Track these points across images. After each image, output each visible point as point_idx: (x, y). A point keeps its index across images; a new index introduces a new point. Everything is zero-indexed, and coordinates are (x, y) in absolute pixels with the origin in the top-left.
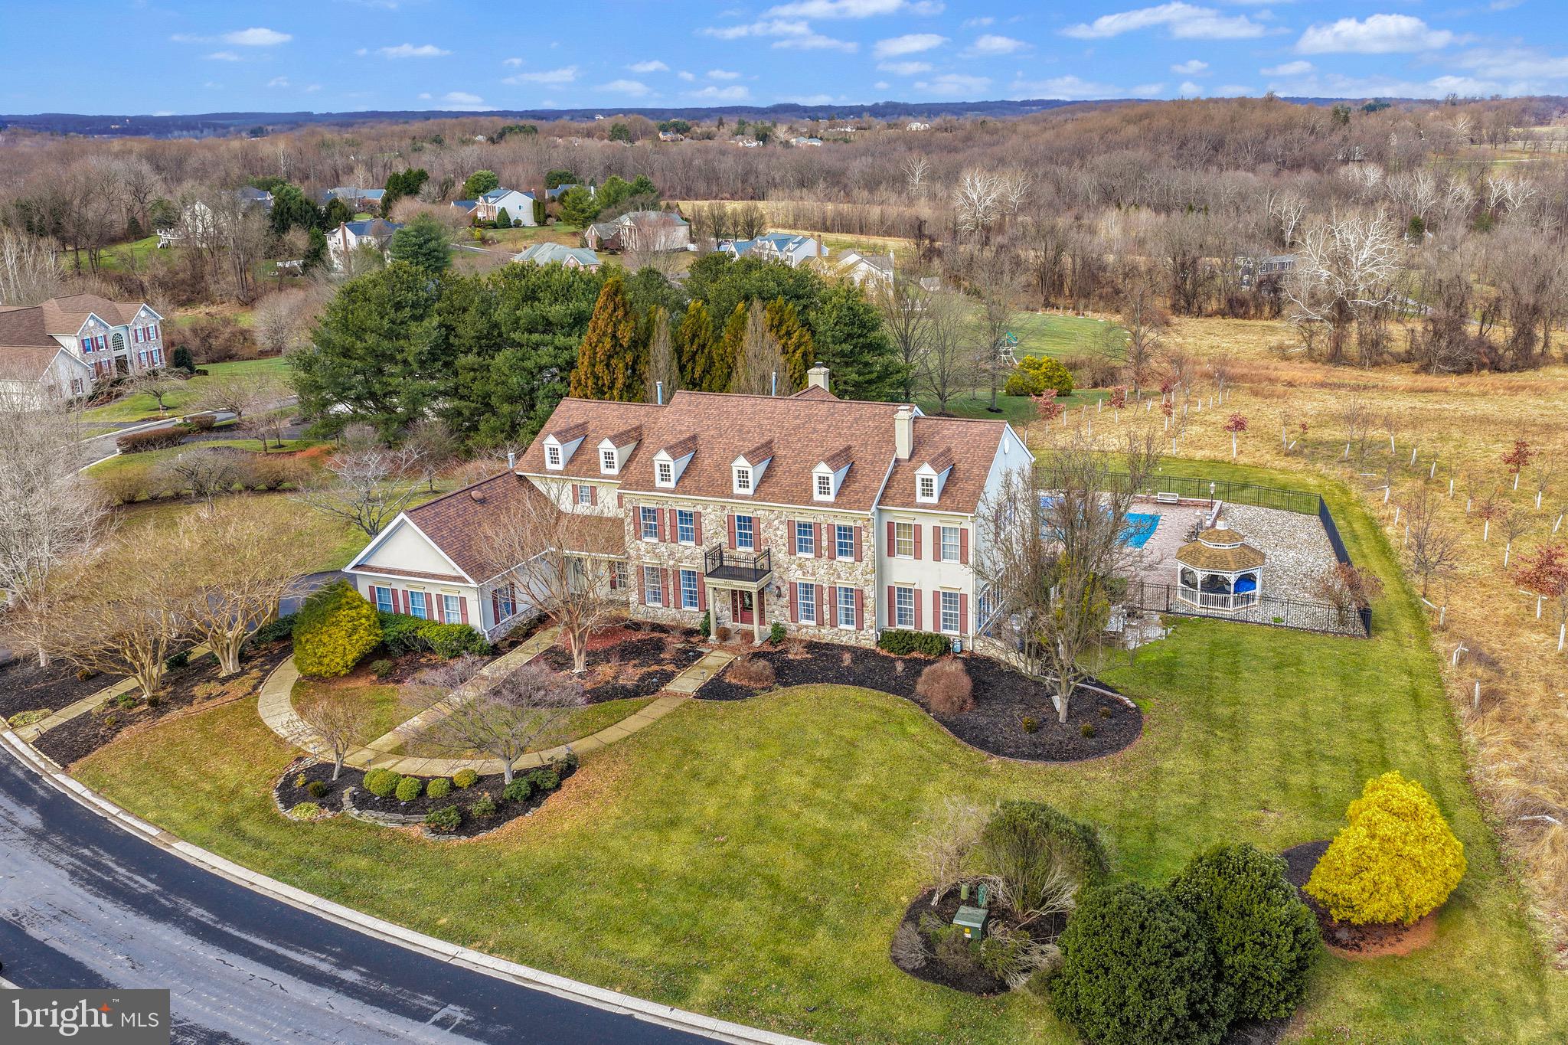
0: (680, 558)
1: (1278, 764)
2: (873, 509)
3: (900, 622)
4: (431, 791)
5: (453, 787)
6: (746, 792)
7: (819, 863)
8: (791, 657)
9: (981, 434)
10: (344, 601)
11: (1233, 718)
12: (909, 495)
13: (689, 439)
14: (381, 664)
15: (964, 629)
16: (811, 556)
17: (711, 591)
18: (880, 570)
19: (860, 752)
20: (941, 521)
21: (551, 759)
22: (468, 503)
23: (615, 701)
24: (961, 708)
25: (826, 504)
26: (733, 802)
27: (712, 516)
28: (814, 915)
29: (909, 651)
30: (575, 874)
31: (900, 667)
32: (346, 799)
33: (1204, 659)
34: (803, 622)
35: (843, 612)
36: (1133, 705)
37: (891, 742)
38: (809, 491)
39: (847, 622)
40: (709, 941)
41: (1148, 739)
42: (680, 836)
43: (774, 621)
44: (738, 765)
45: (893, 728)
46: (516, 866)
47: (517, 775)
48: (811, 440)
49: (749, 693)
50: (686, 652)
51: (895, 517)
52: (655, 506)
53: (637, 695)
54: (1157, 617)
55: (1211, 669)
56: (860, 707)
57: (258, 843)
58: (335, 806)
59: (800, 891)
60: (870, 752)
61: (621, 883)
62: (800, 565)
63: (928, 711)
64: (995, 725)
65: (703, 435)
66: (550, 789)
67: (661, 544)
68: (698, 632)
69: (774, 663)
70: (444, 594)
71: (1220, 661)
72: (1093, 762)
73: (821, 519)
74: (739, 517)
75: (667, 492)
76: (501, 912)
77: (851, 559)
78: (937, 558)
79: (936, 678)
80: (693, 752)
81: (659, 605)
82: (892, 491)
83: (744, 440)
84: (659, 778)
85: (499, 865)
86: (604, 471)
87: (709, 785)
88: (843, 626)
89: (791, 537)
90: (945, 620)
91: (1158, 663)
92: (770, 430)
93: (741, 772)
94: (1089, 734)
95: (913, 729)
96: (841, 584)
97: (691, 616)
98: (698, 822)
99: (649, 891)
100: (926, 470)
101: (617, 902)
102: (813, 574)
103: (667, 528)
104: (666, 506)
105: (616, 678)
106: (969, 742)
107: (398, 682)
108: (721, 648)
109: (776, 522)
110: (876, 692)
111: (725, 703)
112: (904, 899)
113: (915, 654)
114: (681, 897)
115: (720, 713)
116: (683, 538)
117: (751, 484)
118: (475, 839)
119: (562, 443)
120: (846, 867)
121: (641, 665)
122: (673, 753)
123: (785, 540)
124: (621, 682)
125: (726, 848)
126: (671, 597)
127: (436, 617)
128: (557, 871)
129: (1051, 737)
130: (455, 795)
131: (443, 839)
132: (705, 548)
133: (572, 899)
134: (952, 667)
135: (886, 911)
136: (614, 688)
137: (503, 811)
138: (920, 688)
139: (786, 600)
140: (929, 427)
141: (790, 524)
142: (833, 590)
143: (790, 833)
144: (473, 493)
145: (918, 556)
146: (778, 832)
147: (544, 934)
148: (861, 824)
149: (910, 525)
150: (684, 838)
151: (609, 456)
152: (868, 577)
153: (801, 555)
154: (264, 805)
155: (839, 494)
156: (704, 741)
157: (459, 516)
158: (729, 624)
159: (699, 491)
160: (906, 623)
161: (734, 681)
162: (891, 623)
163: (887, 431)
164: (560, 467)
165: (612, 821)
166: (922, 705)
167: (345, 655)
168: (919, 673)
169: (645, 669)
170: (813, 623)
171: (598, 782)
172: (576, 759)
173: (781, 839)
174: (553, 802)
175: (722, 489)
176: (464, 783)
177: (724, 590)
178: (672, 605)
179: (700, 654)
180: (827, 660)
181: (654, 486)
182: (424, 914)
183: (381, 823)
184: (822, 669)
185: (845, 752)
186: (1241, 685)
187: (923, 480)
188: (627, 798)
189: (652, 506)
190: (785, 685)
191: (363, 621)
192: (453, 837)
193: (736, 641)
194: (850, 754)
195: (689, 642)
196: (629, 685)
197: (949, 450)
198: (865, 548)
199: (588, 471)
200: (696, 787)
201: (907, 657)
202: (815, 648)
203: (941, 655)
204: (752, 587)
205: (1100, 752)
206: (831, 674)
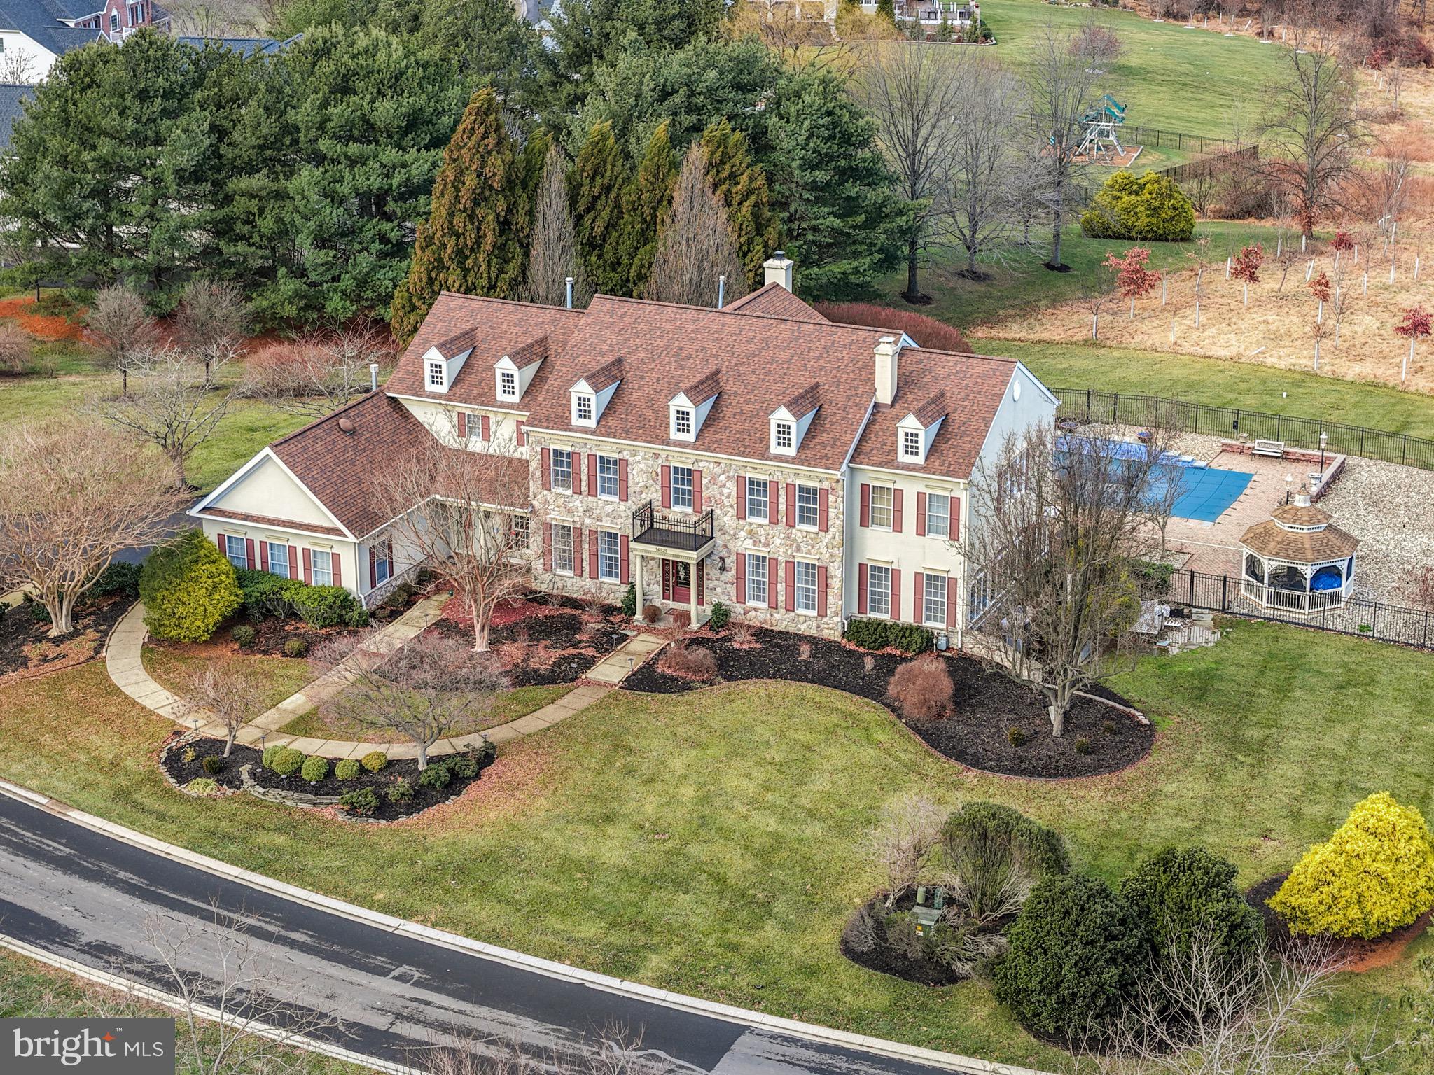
0: (599, 515)
1: (1299, 793)
2: (844, 467)
3: (873, 609)
4: (340, 772)
5: (363, 770)
6: (688, 792)
7: (769, 864)
8: (736, 645)
9: (986, 375)
10: (202, 553)
11: (1262, 743)
12: (890, 451)
13: (613, 364)
14: (244, 630)
15: (952, 621)
16: (765, 521)
17: (638, 560)
18: (850, 543)
19: (816, 758)
20: (927, 486)
21: (467, 746)
22: (336, 435)
23: (527, 687)
24: (939, 715)
25: (785, 459)
26: (673, 801)
27: (642, 466)
28: (765, 910)
29: (882, 646)
30: (510, 861)
31: (869, 663)
32: (245, 776)
33: (1253, 672)
34: (751, 603)
35: (802, 593)
36: (1146, 722)
37: (854, 747)
38: (765, 440)
39: (807, 606)
40: (655, 926)
41: (1156, 758)
42: (617, 832)
43: (715, 601)
44: (678, 764)
45: (856, 734)
46: (444, 850)
47: (431, 760)
48: (768, 373)
49: (686, 686)
50: (606, 634)
51: (871, 478)
52: (569, 449)
53: (553, 682)
54: (1208, 618)
55: (1257, 685)
56: (819, 707)
57: (161, 817)
58: (235, 783)
59: (748, 889)
60: (829, 758)
61: (559, 872)
62: (750, 532)
63: (900, 717)
64: (977, 735)
65: (631, 359)
66: (469, 778)
67: (576, 496)
68: (619, 610)
69: (715, 652)
70: (312, 548)
71: (1270, 676)
72: (1086, 781)
73: (778, 476)
74: (676, 468)
75: (586, 433)
76: (437, 892)
77: (815, 529)
78: (921, 532)
79: (911, 678)
80: (625, 747)
81: (571, 574)
82: (867, 446)
83: (683, 368)
84: (589, 773)
85: (427, 850)
86: (501, 397)
87: (645, 783)
88: (801, 611)
89: (740, 497)
90: (928, 609)
91: (1192, 675)
92: (717, 357)
93: (682, 771)
94: (1084, 750)
95: (880, 736)
96: (800, 558)
97: (611, 589)
98: (638, 819)
99: (589, 880)
100: (910, 423)
101: (556, 888)
102: (767, 545)
103: (584, 477)
104: (583, 450)
105: (525, 660)
106: (945, 753)
107: (266, 652)
108: (649, 630)
109: (722, 478)
110: (839, 692)
111: (658, 696)
112: (858, 901)
113: (889, 650)
114: (624, 887)
115: (653, 707)
116: (603, 491)
117: (692, 428)
118: (395, 823)
119: (447, 358)
120: (798, 869)
121: (553, 647)
122: (600, 748)
123: (733, 501)
124: (532, 665)
125: (668, 845)
126: (586, 565)
127: (301, 577)
128: (491, 857)
129: (1040, 752)
130: (365, 778)
131: (361, 822)
132: (633, 504)
133: (509, 883)
134: (931, 666)
135: (838, 910)
136: (525, 673)
137: (420, 798)
138: (892, 689)
139: (730, 575)
140: (918, 363)
141: (740, 480)
142: (790, 565)
143: (738, 834)
144: (341, 421)
145: (897, 527)
146: (725, 834)
147: (487, 912)
148: (815, 829)
149: (889, 489)
150: (622, 833)
151: (508, 378)
152: (835, 551)
153: (752, 520)
154: (151, 779)
155: (802, 447)
156: (637, 737)
157: (329, 451)
158: (658, 602)
159: (626, 433)
160: (880, 611)
161: (668, 671)
162: (862, 609)
163: (865, 367)
164: (443, 389)
165: (543, 813)
166: (894, 710)
167: (206, 617)
168: (892, 672)
169: (560, 652)
170: (765, 605)
171: (521, 774)
172: (494, 748)
173: (728, 839)
174: (472, 791)
175: (655, 432)
176: (374, 765)
177: (654, 559)
178: (586, 574)
179: (624, 638)
180: (781, 652)
181: (569, 423)
182: (358, 889)
183: (289, 803)
184: (774, 662)
185: (800, 757)
186: (1287, 705)
187: (906, 434)
188: (556, 790)
189: (566, 448)
190: (730, 678)
191: (223, 577)
192: (371, 820)
193: (667, 623)
194: (806, 759)
195: (609, 621)
196: (543, 669)
197: (943, 394)
198: (831, 515)
199: (480, 396)
200: (632, 783)
201: (879, 652)
202: (765, 636)
203: (921, 652)
204: (691, 557)
205: (1095, 770)
206: (784, 669)
